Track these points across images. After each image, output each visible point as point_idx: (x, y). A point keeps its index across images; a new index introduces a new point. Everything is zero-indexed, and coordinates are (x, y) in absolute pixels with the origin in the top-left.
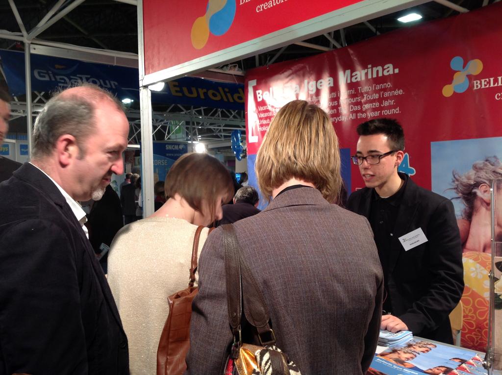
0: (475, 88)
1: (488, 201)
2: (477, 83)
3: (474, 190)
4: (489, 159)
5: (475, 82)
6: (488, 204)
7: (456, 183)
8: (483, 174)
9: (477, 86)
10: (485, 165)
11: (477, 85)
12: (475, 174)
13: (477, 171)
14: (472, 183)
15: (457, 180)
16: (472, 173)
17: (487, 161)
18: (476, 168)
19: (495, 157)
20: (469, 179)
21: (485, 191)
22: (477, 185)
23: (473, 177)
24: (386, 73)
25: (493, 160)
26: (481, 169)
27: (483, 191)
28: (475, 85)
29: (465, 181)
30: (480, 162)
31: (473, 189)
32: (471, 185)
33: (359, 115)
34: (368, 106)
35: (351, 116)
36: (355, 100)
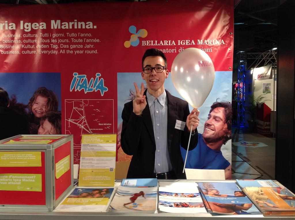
0: (143, 45)
2: (144, 42)
7: (132, 96)
24: (87, 27)
33: (68, 51)
34: (74, 46)
35: (61, 51)
36: (64, 41)
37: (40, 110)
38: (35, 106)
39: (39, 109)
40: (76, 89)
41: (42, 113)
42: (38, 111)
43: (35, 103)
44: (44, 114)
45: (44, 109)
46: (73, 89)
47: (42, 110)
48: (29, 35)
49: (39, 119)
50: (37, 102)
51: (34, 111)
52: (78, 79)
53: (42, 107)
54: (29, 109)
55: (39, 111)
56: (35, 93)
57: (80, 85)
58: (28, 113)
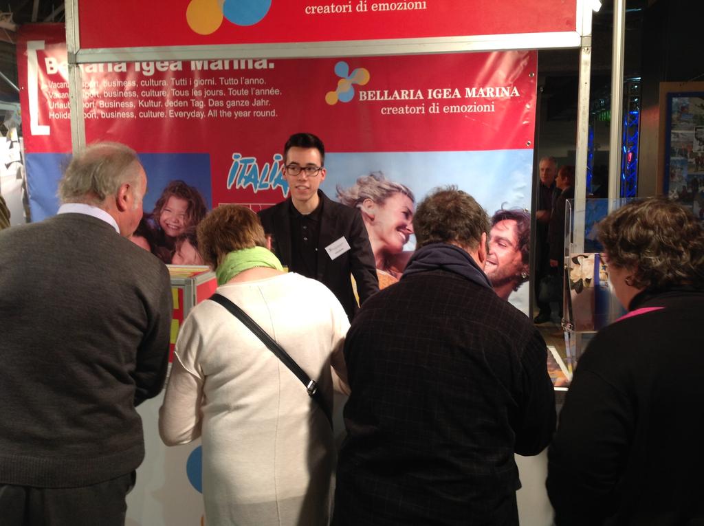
0: (361, 99)
1: (372, 217)
2: (363, 94)
3: (359, 206)
4: (374, 174)
5: (361, 92)
6: (372, 219)
7: (340, 198)
8: (367, 189)
9: (363, 98)
10: (370, 180)
11: (364, 96)
12: (360, 189)
13: (362, 186)
14: (357, 198)
15: (341, 195)
16: (356, 188)
17: (372, 175)
18: (361, 183)
19: (380, 172)
20: (353, 193)
21: (369, 207)
22: (361, 200)
23: (357, 192)
24: (258, 67)
25: (378, 175)
26: (366, 184)
27: (367, 206)
28: (361, 96)
29: (349, 196)
30: (364, 177)
31: (357, 204)
32: (354, 200)
33: (222, 113)
34: (234, 103)
35: (210, 113)
36: (215, 93)
37: (175, 222)
38: (165, 216)
39: (174, 220)
40: (238, 184)
41: (179, 228)
42: (172, 225)
43: (165, 210)
44: (182, 231)
45: (182, 222)
46: (232, 184)
47: (178, 222)
48: (152, 82)
49: (173, 239)
50: (168, 209)
51: (164, 225)
52: (241, 166)
53: (178, 218)
54: (155, 220)
55: (174, 224)
56: (165, 190)
57: (245, 177)
58: (153, 227)
